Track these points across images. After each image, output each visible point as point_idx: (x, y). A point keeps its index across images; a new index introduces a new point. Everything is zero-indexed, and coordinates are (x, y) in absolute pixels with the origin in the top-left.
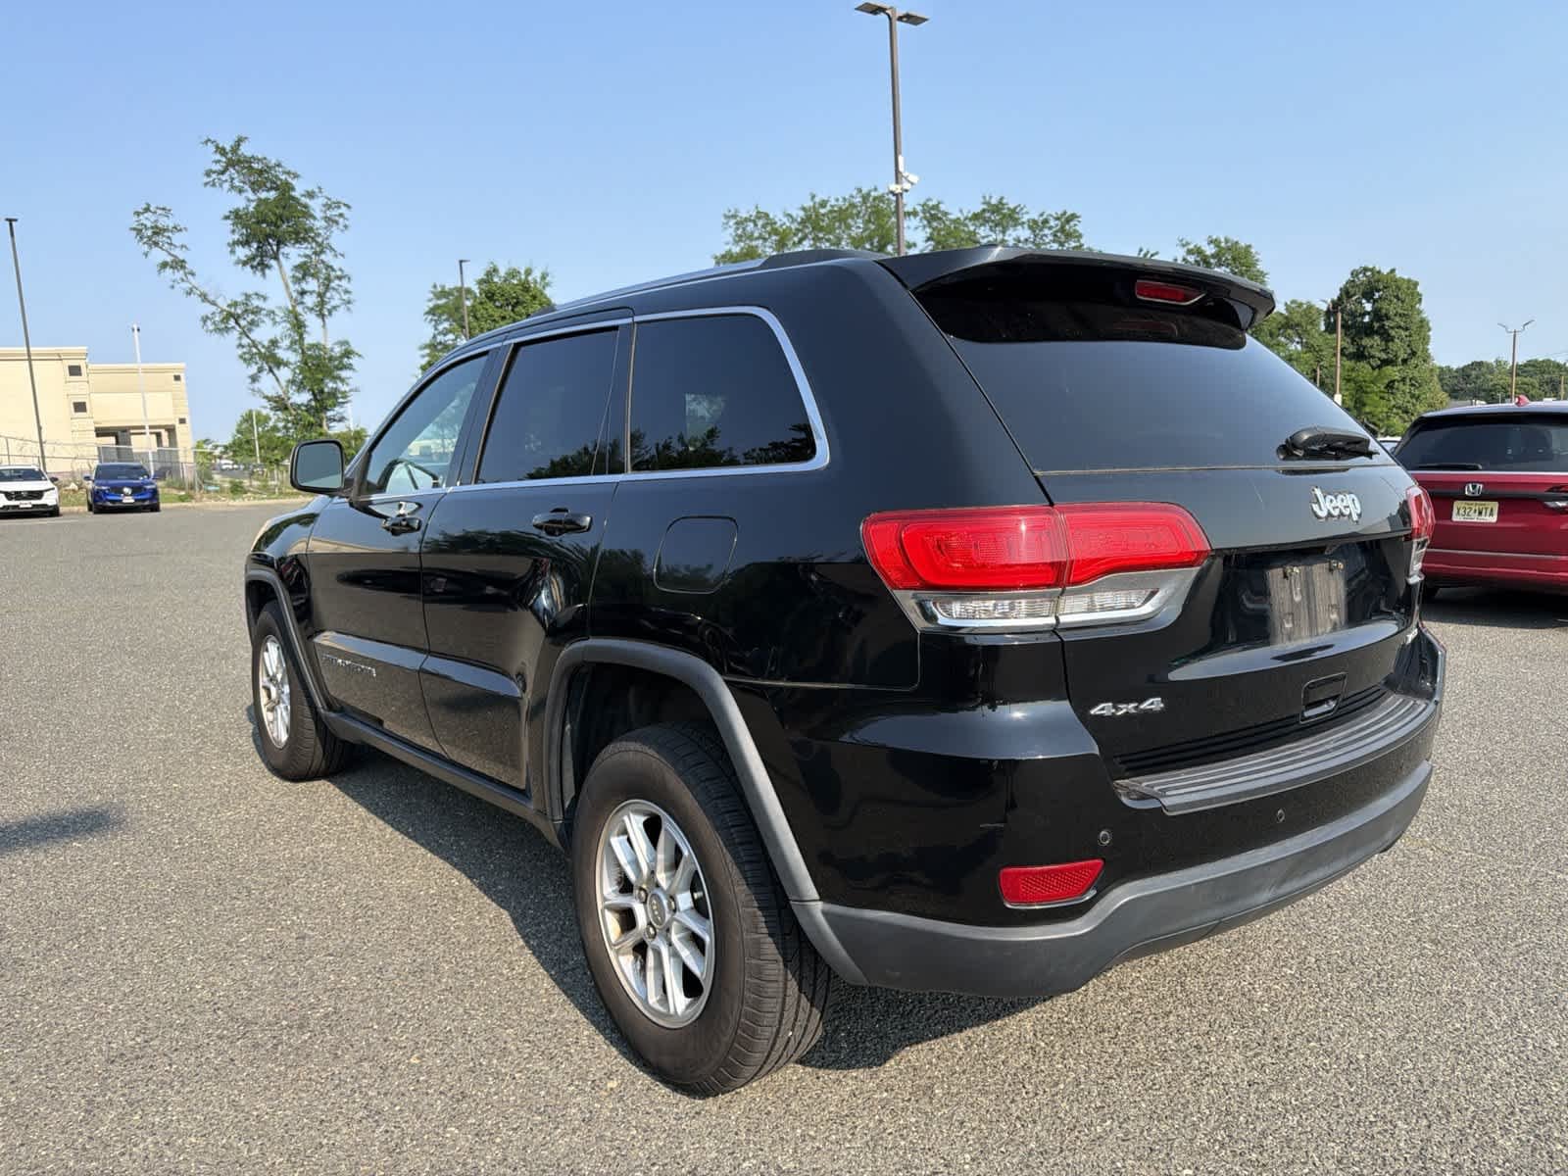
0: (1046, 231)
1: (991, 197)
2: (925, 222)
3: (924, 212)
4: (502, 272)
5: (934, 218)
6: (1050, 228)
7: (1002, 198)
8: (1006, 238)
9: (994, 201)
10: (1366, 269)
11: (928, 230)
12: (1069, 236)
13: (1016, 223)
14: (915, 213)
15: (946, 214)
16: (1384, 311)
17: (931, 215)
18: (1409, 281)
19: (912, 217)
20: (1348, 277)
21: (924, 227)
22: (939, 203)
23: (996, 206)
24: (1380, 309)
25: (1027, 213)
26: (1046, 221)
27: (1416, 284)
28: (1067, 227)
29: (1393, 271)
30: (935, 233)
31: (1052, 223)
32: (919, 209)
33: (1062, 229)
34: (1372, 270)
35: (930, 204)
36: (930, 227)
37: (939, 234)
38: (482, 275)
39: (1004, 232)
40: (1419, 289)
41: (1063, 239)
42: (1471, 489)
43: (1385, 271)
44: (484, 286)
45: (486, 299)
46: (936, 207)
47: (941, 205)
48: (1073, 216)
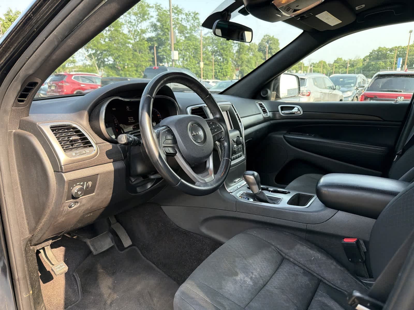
0: (190, 17)
1: (174, 5)
2: (156, 10)
3: (156, 7)
4: (14, 12)
5: (159, 9)
6: (191, 16)
7: (177, 5)
8: (179, 17)
9: (175, 6)
10: (267, 35)
11: (157, 13)
12: (196, 19)
13: (181, 13)
14: (153, 7)
15: (162, 8)
16: (271, 47)
17: (158, 8)
18: (277, 39)
19: (152, 8)
20: (263, 37)
21: (156, 11)
22: (160, 5)
23: (176, 8)
24: (270, 46)
25: (184, 11)
26: (190, 14)
27: (278, 40)
28: (196, 16)
29: (273, 36)
30: (159, 14)
31: (192, 14)
32: (154, 6)
33: (194, 17)
34: (269, 35)
35: (158, 5)
36: (158, 11)
37: (160, 14)
38: (5, 12)
39: (178, 16)
40: (279, 41)
41: (194, 19)
42: (400, 99)
43: (271, 36)
44: (7, 16)
45: (8, 21)
46: (159, 6)
47: (161, 6)
48: (197, 14)
